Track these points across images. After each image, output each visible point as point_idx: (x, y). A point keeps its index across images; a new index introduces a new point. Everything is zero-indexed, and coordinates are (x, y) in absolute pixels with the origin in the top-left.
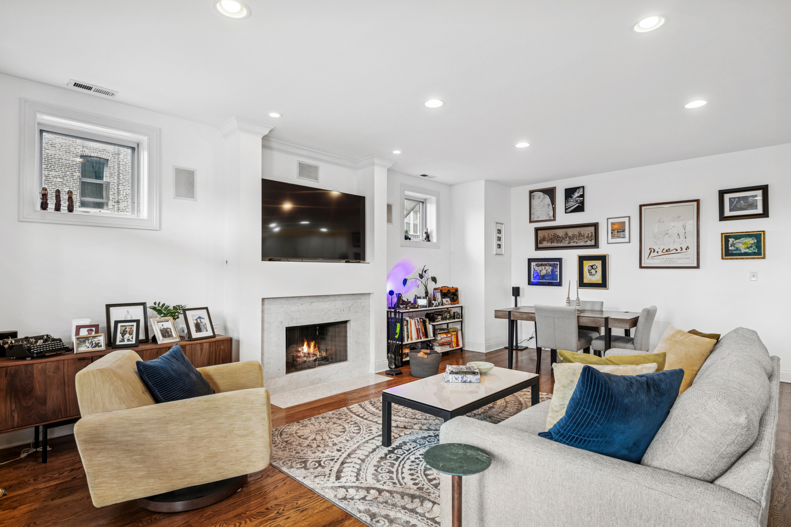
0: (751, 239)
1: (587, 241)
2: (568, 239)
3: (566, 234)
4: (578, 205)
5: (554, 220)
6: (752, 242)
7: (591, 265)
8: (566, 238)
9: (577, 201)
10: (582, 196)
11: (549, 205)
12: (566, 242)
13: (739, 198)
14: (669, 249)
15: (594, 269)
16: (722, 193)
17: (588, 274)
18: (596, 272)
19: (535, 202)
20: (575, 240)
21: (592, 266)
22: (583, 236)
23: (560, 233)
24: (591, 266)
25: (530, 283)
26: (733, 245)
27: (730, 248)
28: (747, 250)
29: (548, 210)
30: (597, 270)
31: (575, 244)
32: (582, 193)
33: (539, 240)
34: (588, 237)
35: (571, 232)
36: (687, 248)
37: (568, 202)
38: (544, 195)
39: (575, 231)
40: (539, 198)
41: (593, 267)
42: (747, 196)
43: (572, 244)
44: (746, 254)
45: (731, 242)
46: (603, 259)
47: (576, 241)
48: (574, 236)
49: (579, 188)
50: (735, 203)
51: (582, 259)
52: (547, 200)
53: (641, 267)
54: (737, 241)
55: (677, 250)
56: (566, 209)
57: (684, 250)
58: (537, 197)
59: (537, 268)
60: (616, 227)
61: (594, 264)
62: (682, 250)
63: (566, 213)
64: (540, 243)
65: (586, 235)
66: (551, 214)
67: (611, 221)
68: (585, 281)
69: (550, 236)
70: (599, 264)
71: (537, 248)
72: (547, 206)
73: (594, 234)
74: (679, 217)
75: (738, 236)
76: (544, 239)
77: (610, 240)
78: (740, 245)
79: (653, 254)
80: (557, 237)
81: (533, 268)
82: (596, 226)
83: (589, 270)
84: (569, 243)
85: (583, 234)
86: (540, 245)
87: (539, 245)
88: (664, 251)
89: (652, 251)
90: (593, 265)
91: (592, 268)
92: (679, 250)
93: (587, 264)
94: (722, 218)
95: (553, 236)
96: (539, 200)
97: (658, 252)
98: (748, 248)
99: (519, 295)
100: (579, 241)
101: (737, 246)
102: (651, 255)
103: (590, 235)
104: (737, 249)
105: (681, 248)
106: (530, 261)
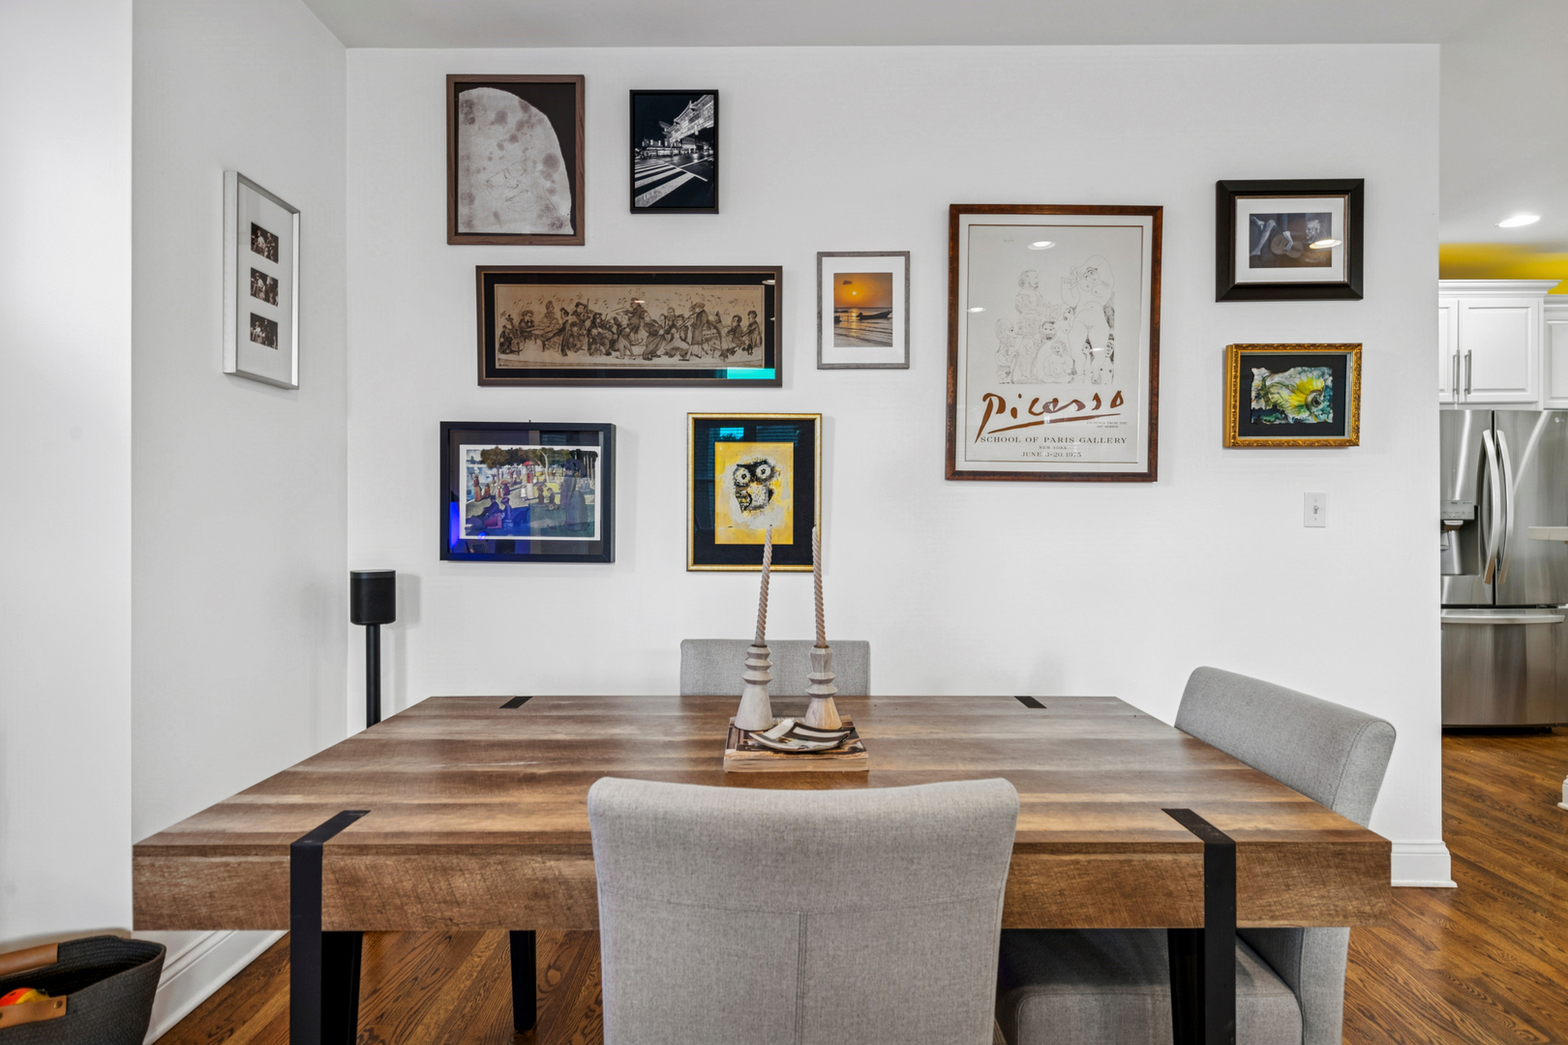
0: (1316, 372)
1: (732, 352)
2: (643, 334)
3: (638, 312)
4: (689, 176)
5: (577, 238)
6: (1319, 384)
7: (749, 460)
8: (635, 329)
9: (688, 158)
10: (709, 137)
11: (549, 161)
12: (637, 350)
13: (1279, 217)
14: (1055, 401)
15: (759, 480)
16: (1228, 194)
17: (735, 503)
18: (770, 493)
19: (479, 141)
20: (678, 343)
21: (751, 468)
22: (715, 325)
23: (609, 302)
24: (748, 467)
25: (452, 550)
26: (1264, 393)
27: (1254, 405)
28: (1304, 415)
29: (548, 184)
30: (773, 484)
31: (674, 363)
32: (710, 124)
33: (498, 331)
34: (734, 331)
35: (657, 302)
36: (1117, 400)
37: (644, 159)
38: (525, 109)
39: (680, 300)
40: (501, 118)
41: (759, 471)
42: (1302, 216)
43: (663, 362)
44: (1300, 428)
45: (1256, 383)
46: (801, 434)
47: (684, 346)
48: (673, 323)
49: (695, 95)
50: (1267, 234)
51: (706, 432)
52: (544, 135)
53: (953, 474)
54: (1277, 378)
55: (1081, 406)
56: (635, 192)
57: (1106, 407)
58: (492, 116)
59: (486, 475)
60: (854, 294)
61: (760, 457)
62: (1098, 407)
63: (635, 209)
64: (508, 347)
65: (727, 321)
66: (564, 209)
67: (832, 267)
68: (723, 536)
69: (558, 314)
70: (780, 455)
71: (492, 374)
72: (540, 167)
73: (761, 319)
74: (1091, 271)
75: (1280, 360)
76: (524, 331)
77: (833, 354)
78: (1285, 393)
79: (997, 421)
80: (594, 325)
81: (470, 472)
82: (766, 280)
83: (737, 485)
84: (650, 355)
85: (712, 318)
86: (503, 360)
87: (499, 356)
88: (1038, 408)
89: (994, 404)
90: (756, 465)
91: (754, 478)
92: (1090, 404)
93: (729, 458)
94: (1229, 290)
95: (571, 319)
96: (501, 132)
97: (1014, 412)
98: (1307, 406)
99: (389, 617)
100: (696, 349)
101: (1275, 398)
102: (991, 425)
103: (745, 324)
104: (1276, 409)
105: (1096, 398)
106: (453, 434)
